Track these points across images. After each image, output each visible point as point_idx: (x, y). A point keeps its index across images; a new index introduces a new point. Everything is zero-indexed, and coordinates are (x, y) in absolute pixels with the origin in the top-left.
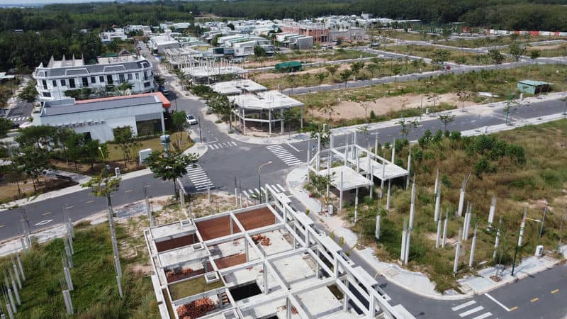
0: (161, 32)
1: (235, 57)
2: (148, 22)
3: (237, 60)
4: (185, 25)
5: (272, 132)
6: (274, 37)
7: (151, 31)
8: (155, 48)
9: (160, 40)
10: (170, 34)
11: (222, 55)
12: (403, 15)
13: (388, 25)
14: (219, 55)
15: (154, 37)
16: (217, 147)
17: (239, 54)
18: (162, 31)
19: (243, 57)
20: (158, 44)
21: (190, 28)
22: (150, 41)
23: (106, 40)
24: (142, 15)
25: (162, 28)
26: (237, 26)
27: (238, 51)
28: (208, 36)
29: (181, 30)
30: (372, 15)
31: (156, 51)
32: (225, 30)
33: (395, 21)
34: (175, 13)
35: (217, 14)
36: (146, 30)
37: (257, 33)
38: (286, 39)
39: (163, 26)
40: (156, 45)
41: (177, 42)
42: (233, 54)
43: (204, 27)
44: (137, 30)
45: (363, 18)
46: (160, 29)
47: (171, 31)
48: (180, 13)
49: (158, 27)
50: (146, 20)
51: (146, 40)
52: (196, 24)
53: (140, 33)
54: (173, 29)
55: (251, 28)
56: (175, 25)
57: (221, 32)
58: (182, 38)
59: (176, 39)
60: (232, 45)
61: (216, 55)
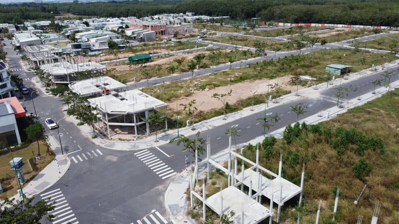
0: (24, 30)
1: (92, 51)
2: (14, 21)
3: (94, 53)
4: (47, 23)
5: (138, 134)
6: (123, 32)
7: (15, 29)
8: (18, 45)
9: (23, 37)
10: (33, 31)
11: (80, 49)
12: (217, 13)
13: (208, 21)
14: (77, 50)
15: (17, 35)
16: (81, 160)
17: (95, 48)
18: (25, 28)
19: (98, 50)
20: (21, 41)
21: (50, 25)
22: (14, 38)
24: (8, 15)
25: (26, 26)
26: (91, 23)
27: (94, 46)
28: (66, 32)
29: (42, 27)
30: (194, 13)
31: (19, 48)
32: (82, 27)
33: (211, 18)
34: (37, 13)
35: (74, 14)
36: (11, 28)
37: (108, 28)
38: (133, 33)
39: (27, 24)
40: (18, 41)
41: (38, 38)
42: (90, 49)
43: (63, 24)
44: (3, 28)
45: (188, 16)
46: (24, 27)
47: (33, 28)
48: (42, 13)
49: (22, 25)
50: (12, 19)
51: (10, 37)
52: (56, 22)
53: (6, 30)
54: (35, 27)
55: (103, 25)
56: (37, 23)
57: (78, 28)
58: (44, 34)
59: (37, 36)
60: (88, 40)
61: (74, 50)
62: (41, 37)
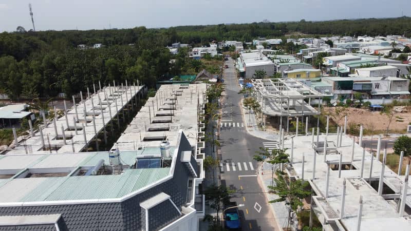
0: (252, 49)
2: (243, 39)
4: (277, 41)
7: (242, 47)
8: (242, 70)
10: (262, 51)
15: (244, 55)
17: (379, 92)
18: (254, 47)
20: (247, 65)
22: (239, 59)
23: (196, 55)
24: (238, 33)
25: (254, 44)
26: (336, 43)
27: (378, 87)
29: (274, 46)
31: (242, 75)
36: (239, 46)
39: (255, 41)
43: (299, 44)
44: (230, 46)
46: (252, 44)
47: (263, 47)
49: (250, 43)
50: (241, 37)
51: (236, 57)
52: (289, 41)
53: (233, 48)
54: (266, 46)
56: (267, 41)
57: (321, 49)
58: (278, 56)
59: (269, 58)
60: (352, 71)
61: (338, 92)
62: (275, 60)
